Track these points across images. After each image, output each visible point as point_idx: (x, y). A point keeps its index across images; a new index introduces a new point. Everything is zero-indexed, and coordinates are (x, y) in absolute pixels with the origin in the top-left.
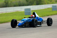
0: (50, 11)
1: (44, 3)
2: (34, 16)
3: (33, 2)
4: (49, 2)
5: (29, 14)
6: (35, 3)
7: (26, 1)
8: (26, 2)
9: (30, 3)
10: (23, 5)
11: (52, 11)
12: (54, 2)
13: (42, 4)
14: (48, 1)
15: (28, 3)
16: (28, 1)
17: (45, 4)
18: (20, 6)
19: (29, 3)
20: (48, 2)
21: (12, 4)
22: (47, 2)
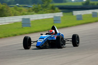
0: (19, 28)
1: (9, 14)
4: (17, 12)
11: (22, 28)
13: (5, 16)
14: (15, 11)
17: (10, 16)
22: (13, 12)
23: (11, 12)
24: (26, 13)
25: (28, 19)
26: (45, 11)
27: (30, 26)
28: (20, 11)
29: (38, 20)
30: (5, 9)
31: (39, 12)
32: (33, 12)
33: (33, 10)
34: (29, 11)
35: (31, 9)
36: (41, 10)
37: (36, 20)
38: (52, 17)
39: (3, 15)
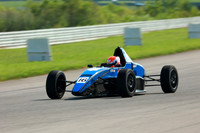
2: (118, 59)
3: (58, 16)
4: (114, 15)
5: (43, 59)
6: (64, 18)
7: (33, 12)
8: (32, 15)
9: (46, 19)
10: (22, 28)
13: (89, 23)
14: (109, 13)
15: (39, 19)
16: (40, 12)
17: (100, 22)
18: (10, 29)
19: (43, 20)
20: (111, 17)
22: (106, 16)
23: (102, 15)
24: (132, 17)
25: (137, 30)
26: (170, 13)
27: (140, 45)
28: (120, 13)
30: (89, 9)
31: (158, 16)
32: (147, 16)
33: (147, 11)
34: (139, 14)
35: (141, 9)
36: (163, 11)
38: (185, 25)
39: (85, 21)
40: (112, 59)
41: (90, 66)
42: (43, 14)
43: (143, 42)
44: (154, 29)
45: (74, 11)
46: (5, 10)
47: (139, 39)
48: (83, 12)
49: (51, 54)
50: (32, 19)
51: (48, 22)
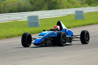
1: (62, 6)
3: (43, 5)
4: (70, 4)
5: (36, 26)
6: (46, 6)
7: (31, 2)
8: (30, 4)
9: (37, 6)
11: (75, 20)
12: (79, 5)
14: (68, 4)
15: (34, 6)
16: (34, 3)
17: (63, 8)
18: (19, 11)
21: (6, 9)
23: (65, 4)
25: (81, 12)
27: (83, 19)
28: (73, 3)
29: (91, 12)
30: (58, 1)
31: (92, 5)
32: (87, 5)
33: (86, 2)
34: (82, 4)
35: (84, 1)
36: (94, 2)
37: (89, 13)
39: (56, 8)
40: (55, 27)
41: (44, 31)
42: (36, 4)
43: (84, 17)
44: (90, 11)
45: (51, 2)
46: (17, 2)
47: (83, 16)
48: (55, 3)
49: (40, 23)
50: (30, 6)
51: (38, 8)
